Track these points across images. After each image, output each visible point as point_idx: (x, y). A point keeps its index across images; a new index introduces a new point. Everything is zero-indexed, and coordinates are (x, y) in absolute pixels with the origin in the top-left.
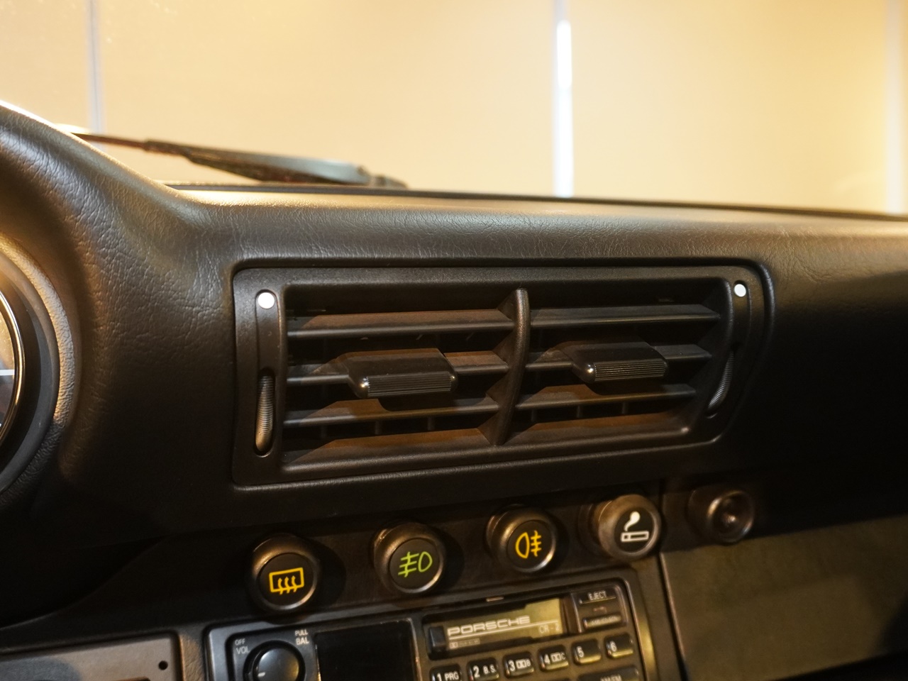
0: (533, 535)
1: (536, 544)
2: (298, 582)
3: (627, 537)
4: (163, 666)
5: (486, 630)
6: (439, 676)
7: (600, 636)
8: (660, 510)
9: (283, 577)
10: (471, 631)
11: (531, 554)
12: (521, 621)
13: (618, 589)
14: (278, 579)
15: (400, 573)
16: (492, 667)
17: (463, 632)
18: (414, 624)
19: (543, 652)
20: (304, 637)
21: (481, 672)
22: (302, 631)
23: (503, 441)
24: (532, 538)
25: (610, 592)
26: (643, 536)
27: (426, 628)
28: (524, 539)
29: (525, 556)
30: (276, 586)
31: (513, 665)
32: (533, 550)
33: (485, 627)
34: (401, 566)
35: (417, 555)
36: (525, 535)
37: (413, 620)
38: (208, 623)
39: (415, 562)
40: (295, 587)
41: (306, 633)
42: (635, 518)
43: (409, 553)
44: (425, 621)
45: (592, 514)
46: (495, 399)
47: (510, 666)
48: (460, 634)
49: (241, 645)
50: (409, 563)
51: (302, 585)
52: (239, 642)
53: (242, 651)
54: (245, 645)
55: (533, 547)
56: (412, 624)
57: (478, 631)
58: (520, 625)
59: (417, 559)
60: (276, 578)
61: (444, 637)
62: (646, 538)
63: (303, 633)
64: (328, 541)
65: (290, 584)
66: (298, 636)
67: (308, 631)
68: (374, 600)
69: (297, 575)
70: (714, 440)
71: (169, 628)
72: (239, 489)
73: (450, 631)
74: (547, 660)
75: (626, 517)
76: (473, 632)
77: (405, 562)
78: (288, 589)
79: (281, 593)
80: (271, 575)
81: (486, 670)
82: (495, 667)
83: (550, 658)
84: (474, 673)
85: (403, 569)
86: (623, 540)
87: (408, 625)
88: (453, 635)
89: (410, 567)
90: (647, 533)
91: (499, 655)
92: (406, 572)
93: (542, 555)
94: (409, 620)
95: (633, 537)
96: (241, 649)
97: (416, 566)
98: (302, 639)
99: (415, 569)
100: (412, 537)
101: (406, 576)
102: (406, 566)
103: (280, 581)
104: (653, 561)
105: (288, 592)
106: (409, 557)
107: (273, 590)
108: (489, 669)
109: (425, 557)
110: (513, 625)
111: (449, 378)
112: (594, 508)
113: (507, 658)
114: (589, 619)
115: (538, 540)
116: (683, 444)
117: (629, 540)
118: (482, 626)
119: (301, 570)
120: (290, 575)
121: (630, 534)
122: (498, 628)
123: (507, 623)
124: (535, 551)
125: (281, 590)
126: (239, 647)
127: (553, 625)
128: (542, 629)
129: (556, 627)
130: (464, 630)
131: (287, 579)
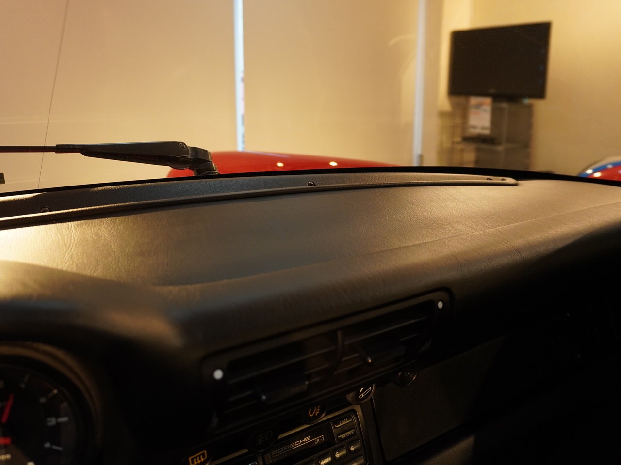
2: (203, 457)
5: (290, 448)
9: (196, 457)
29: (312, 416)
30: (193, 463)
40: (202, 460)
42: (362, 389)
48: (278, 453)
51: (206, 457)
57: (286, 450)
58: (306, 442)
60: (192, 460)
65: (200, 459)
69: (204, 454)
73: (273, 453)
76: (284, 451)
78: (199, 461)
80: (190, 459)
86: (360, 398)
88: (274, 455)
90: (370, 388)
103: (195, 460)
105: (199, 463)
107: (191, 464)
110: (302, 443)
118: (287, 447)
119: (205, 452)
120: (200, 456)
122: (296, 446)
123: (300, 442)
124: (317, 412)
125: (195, 463)
127: (321, 438)
128: (316, 441)
129: (322, 439)
130: (279, 451)
131: (198, 458)
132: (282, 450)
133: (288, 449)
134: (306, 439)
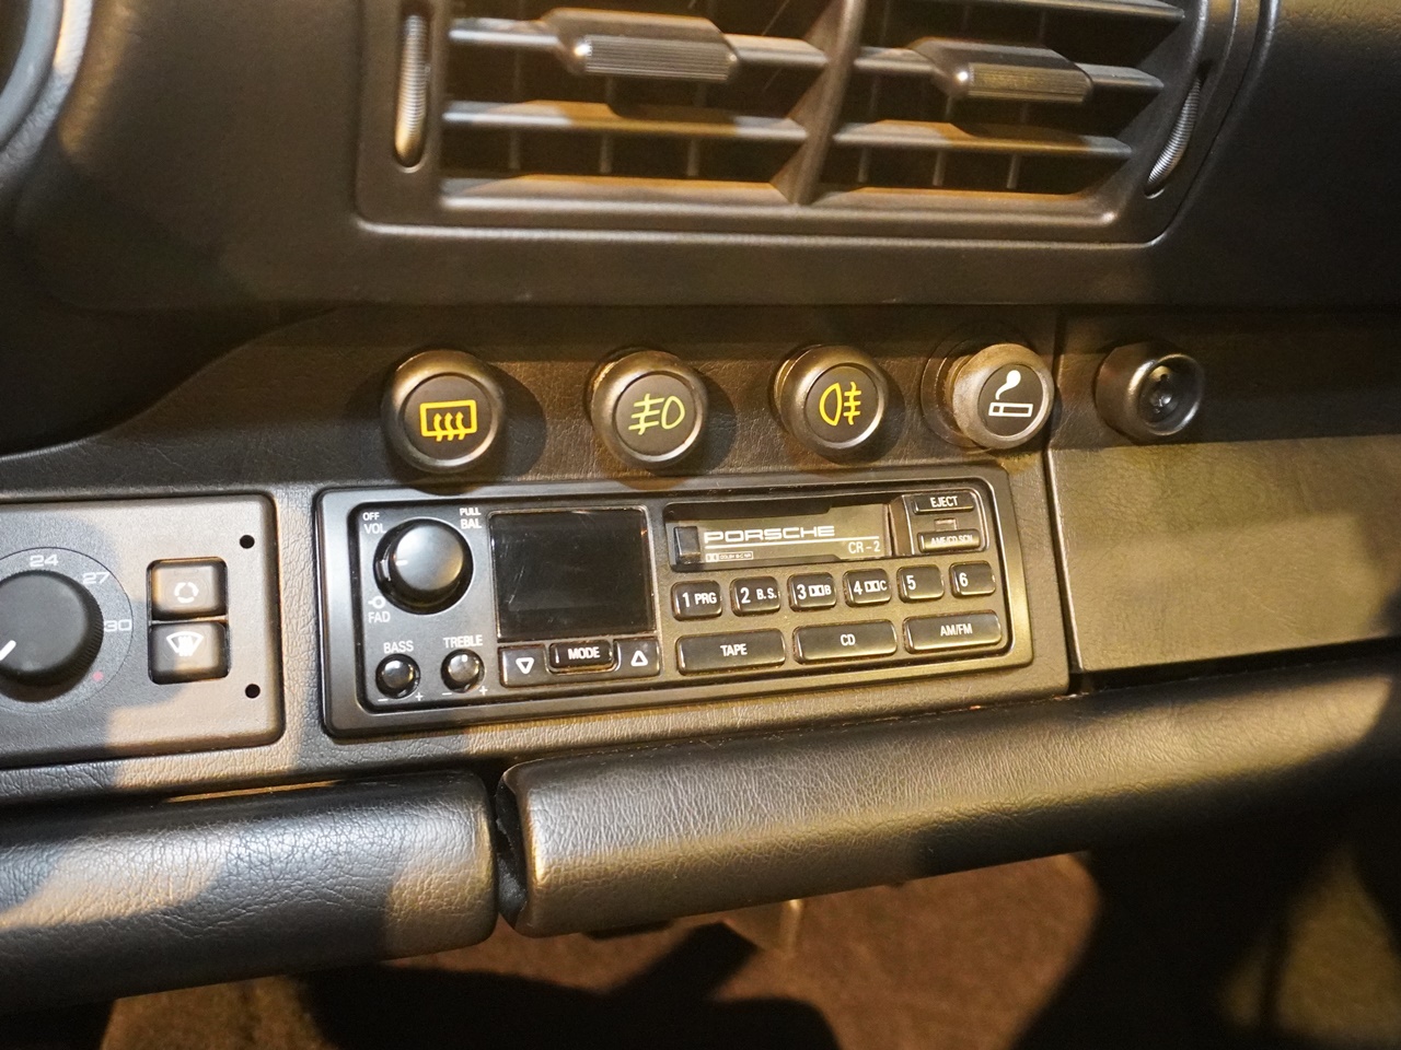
0: (850, 389)
1: (852, 404)
2: (467, 424)
3: (997, 410)
4: (247, 542)
5: (764, 541)
6: (686, 595)
7: (944, 563)
8: (1054, 374)
9: (443, 412)
10: (741, 539)
11: (843, 419)
12: (820, 532)
13: (976, 494)
14: (434, 415)
15: (632, 428)
16: (770, 590)
17: (728, 540)
18: (651, 516)
19: (852, 576)
20: (474, 517)
21: (753, 595)
22: (471, 509)
23: (810, 199)
24: (846, 394)
25: (964, 497)
26: (1025, 410)
27: (670, 526)
28: (834, 392)
29: (834, 423)
30: (431, 427)
31: (803, 591)
32: (845, 414)
33: (764, 536)
34: (634, 416)
35: (662, 400)
36: (836, 386)
37: (649, 509)
38: (321, 485)
39: (657, 412)
40: (462, 432)
41: (478, 514)
42: (1013, 379)
43: (647, 396)
44: (669, 515)
45: (945, 374)
46: (800, 123)
47: (798, 592)
48: (723, 542)
49: (373, 521)
50: (647, 413)
51: (473, 429)
52: (368, 516)
53: (373, 530)
54: (378, 521)
55: (849, 409)
56: (647, 514)
57: (751, 541)
58: (818, 538)
59: (660, 406)
60: (431, 413)
61: (698, 544)
62: (1029, 415)
63: (473, 511)
64: (519, 370)
65: (454, 426)
66: (464, 516)
67: (479, 511)
68: (589, 475)
69: (466, 411)
70: (1154, 242)
71: (259, 487)
72: (369, 227)
73: (707, 536)
74: (858, 588)
75: (998, 376)
76: (744, 542)
77: (642, 409)
78: (451, 433)
79: (439, 439)
80: (424, 408)
81: (760, 594)
82: (775, 592)
83: (862, 586)
84: (741, 596)
85: (637, 421)
86: (991, 413)
87: (641, 515)
88: (712, 543)
89: (648, 419)
90: (1030, 406)
91: (782, 576)
92: (642, 426)
93: (862, 423)
94: (643, 508)
95: (1007, 410)
96: (372, 526)
97: (658, 418)
98: (471, 520)
99: (656, 423)
100: (652, 370)
101: (641, 433)
102: (642, 416)
103: (438, 418)
104: (1036, 458)
105: (450, 438)
106: (647, 402)
107: (425, 433)
108: (766, 594)
109: (673, 405)
110: (807, 537)
111: (724, 58)
112: (949, 365)
113: (796, 579)
114: (929, 536)
115: (856, 398)
116: (1102, 242)
117: (1001, 414)
118: (760, 533)
119: (472, 404)
120: (454, 411)
121: (1002, 406)
122: (783, 539)
123: (799, 533)
124: (850, 415)
125: (439, 434)
126: (369, 522)
127: (870, 543)
128: (854, 548)
129: (874, 546)
130: (731, 536)
131: (449, 417)
132: (738, 536)
133: (758, 540)
134: (819, 531)
